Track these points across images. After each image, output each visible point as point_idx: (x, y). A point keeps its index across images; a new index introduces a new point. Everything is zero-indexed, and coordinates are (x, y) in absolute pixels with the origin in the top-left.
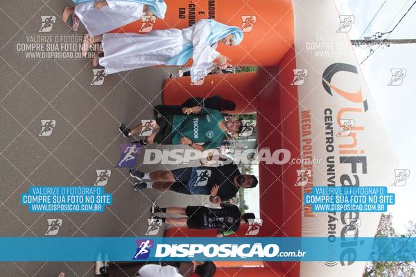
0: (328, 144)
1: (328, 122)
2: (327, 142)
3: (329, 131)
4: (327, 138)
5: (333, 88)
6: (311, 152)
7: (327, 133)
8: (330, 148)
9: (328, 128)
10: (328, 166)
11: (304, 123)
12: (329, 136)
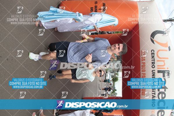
0: (153, 65)
1: (152, 55)
2: (152, 64)
3: (153, 59)
4: (152, 62)
5: (155, 41)
6: (145, 68)
7: (152, 60)
8: (153, 67)
9: (152, 58)
10: (152, 74)
12: (153, 61)
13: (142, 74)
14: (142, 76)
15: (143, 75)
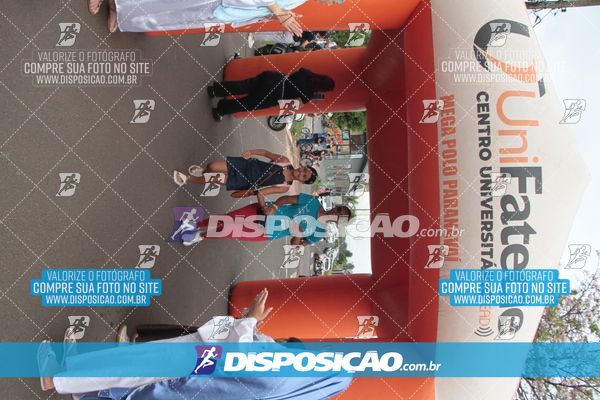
0: (483, 147)
1: (482, 113)
2: (480, 145)
3: (484, 127)
4: (480, 139)
6: (455, 161)
7: (481, 131)
8: (485, 154)
9: (481, 123)
10: (482, 181)
11: (445, 115)
12: (485, 135)
13: (445, 183)
14: (445, 191)
15: (447, 187)
